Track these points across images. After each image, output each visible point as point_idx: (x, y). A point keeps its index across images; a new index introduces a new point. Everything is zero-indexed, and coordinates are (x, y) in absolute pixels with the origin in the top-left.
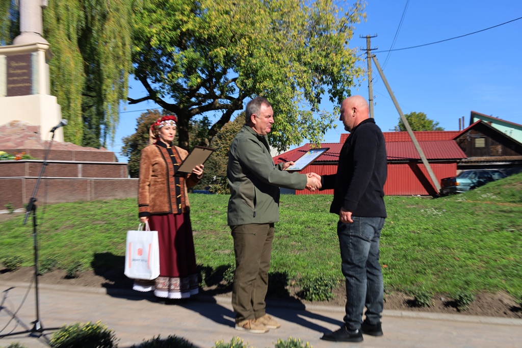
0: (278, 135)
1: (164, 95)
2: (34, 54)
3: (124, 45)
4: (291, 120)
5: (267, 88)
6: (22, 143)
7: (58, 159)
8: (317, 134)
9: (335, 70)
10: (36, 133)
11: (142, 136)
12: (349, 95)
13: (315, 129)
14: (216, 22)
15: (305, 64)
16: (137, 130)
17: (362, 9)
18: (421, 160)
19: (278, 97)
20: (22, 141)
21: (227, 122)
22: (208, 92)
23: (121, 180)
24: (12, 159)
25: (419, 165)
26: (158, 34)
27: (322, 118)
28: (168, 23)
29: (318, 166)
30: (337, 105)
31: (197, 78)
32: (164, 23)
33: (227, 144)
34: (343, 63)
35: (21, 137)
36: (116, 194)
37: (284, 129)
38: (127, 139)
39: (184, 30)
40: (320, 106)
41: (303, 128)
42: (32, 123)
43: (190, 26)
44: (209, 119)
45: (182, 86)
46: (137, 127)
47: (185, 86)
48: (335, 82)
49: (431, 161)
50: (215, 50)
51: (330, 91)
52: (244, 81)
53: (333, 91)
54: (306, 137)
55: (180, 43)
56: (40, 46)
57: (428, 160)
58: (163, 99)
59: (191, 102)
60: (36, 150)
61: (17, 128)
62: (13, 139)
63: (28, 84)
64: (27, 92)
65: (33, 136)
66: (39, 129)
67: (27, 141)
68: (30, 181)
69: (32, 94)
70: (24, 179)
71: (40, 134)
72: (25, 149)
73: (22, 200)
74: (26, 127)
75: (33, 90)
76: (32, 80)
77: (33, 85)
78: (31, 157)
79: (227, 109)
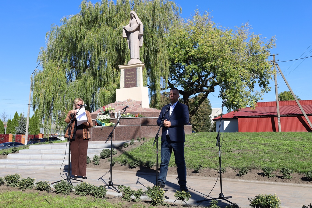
0: (236, 103)
2: (138, 68)
3: (165, 63)
4: (241, 96)
5: (232, 81)
6: (136, 109)
7: (153, 116)
9: (263, 71)
10: (140, 104)
12: (268, 83)
13: (253, 101)
14: (206, 51)
15: (247, 69)
17: (274, 42)
18: (303, 114)
21: (206, 98)
24: (133, 117)
25: (302, 117)
26: (178, 57)
27: (256, 95)
28: (182, 52)
29: (250, 118)
30: (262, 88)
31: (196, 78)
32: (180, 52)
34: (266, 68)
35: (135, 106)
37: (238, 101)
39: (190, 55)
40: (254, 89)
42: (138, 100)
43: (193, 53)
44: (198, 96)
48: (261, 77)
49: (308, 115)
50: (206, 64)
51: (259, 82)
53: (261, 82)
54: (248, 104)
55: (187, 62)
56: (140, 64)
57: (306, 114)
60: (144, 112)
61: (131, 102)
62: (131, 107)
63: (135, 82)
64: (135, 86)
65: (140, 106)
66: (141, 102)
67: (138, 108)
68: (143, 127)
69: (137, 87)
70: (141, 126)
71: (142, 105)
72: (139, 112)
73: (140, 136)
74: (135, 102)
75: (137, 84)
76: (137, 80)
77: (138, 82)
78: (142, 116)
79: (206, 92)
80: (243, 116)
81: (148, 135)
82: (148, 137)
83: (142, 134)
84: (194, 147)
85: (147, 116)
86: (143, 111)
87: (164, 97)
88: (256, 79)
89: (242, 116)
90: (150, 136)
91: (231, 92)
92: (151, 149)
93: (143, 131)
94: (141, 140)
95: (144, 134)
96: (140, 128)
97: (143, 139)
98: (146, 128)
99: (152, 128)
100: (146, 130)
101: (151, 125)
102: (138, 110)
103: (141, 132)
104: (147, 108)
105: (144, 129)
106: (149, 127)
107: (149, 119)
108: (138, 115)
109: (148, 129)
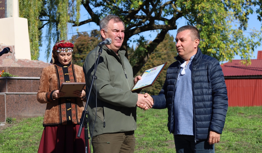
0: (213, 52)
4: (225, 38)
5: (205, 9)
8: (247, 51)
19: (214, 17)
21: (162, 41)
27: (252, 37)
33: (150, 61)
37: (219, 47)
41: (234, 46)
44: (145, 38)
47: (124, 9)
52: (183, 3)
54: (237, 54)
59: (132, 23)
60: (14, 68)
63: (2, 8)
64: (1, 16)
65: (9, 56)
66: (13, 49)
67: (4, 60)
68: (10, 96)
69: (6, 17)
70: (5, 95)
71: (14, 53)
72: (4, 67)
73: (4, 114)
74: (1, 47)
75: (7, 13)
76: (6, 4)
77: (7, 9)
78: (10, 74)
79: (162, 30)
80: (233, 76)
81: (23, 114)
82: (20, 118)
83: (8, 111)
85: (21, 75)
86: (12, 66)
87: (94, 41)
88: (252, 6)
89: (230, 76)
90: (25, 115)
91: (203, 30)
92: (15, 141)
93: (10, 105)
94: (6, 123)
95: (12, 112)
96: (5, 98)
97: (9, 120)
98: (17, 100)
99: (28, 98)
100: (16, 103)
101: (27, 92)
102: (3, 63)
103: (5, 108)
104: (26, 59)
105: (12, 101)
106: (22, 98)
107: (25, 80)
108: (3, 72)
109: (20, 101)
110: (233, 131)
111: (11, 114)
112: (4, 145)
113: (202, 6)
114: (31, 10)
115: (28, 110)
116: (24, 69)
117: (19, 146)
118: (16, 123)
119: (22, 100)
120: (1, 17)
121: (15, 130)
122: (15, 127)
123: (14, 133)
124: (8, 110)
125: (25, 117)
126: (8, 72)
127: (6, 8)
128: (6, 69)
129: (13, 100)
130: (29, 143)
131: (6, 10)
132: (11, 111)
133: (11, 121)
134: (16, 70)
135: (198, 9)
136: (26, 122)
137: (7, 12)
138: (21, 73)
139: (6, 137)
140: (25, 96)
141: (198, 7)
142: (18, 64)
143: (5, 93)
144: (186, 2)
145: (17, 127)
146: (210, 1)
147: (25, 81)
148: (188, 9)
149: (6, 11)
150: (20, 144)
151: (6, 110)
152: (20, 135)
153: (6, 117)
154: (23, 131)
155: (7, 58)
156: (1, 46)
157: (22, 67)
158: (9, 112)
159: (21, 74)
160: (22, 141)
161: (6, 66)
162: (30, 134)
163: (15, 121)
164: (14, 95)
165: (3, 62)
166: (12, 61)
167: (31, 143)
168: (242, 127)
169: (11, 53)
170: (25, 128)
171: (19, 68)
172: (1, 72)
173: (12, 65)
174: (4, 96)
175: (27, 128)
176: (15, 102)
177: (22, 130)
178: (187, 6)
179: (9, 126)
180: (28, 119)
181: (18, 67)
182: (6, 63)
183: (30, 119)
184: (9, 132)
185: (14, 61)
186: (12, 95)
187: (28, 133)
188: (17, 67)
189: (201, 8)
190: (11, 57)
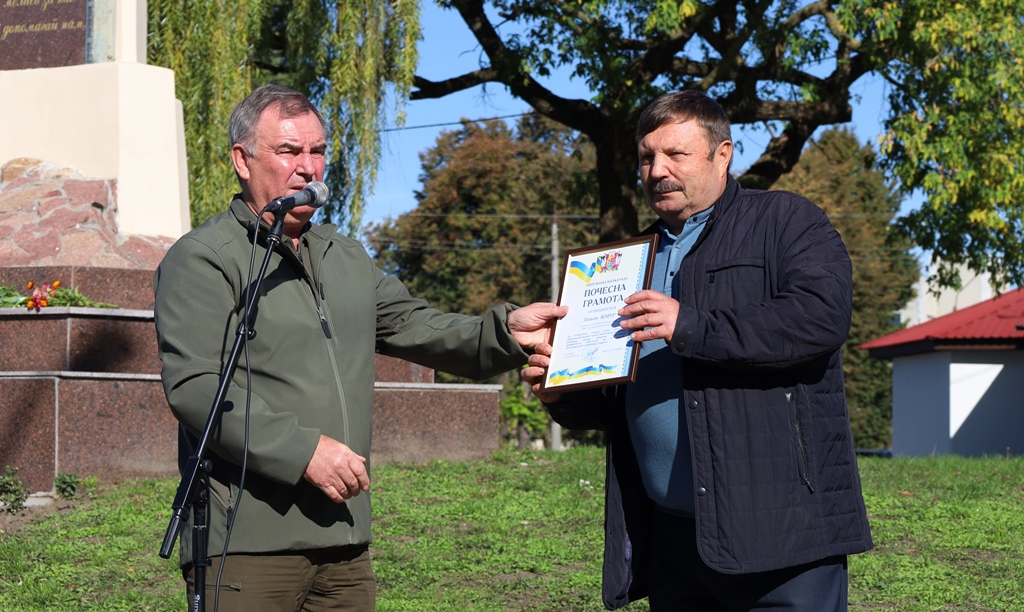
1: (548, 66)
5: (956, 41)
6: (50, 245)
10: (96, 205)
11: (440, 222)
16: (419, 196)
19: (998, 74)
20: (53, 238)
22: (714, 54)
23: (413, 394)
24: (14, 304)
35: (47, 223)
36: (396, 443)
38: (384, 231)
42: (85, 171)
45: (619, 30)
46: (420, 187)
47: (627, 32)
52: (867, 12)
58: (542, 81)
60: (103, 272)
61: (29, 187)
62: (18, 228)
63: (75, 25)
64: (71, 55)
65: (90, 220)
66: (110, 192)
67: (67, 237)
68: (78, 387)
69: (90, 62)
70: (57, 380)
71: (115, 210)
72: (60, 268)
73: (50, 460)
74: (62, 185)
75: (93, 45)
76: (90, 8)
77: (95, 26)
78: (84, 298)
79: (788, 122)
81: (128, 463)
82: (115, 476)
83: (64, 449)
84: (393, 559)
85: (131, 303)
86: (95, 264)
90: (137, 466)
92: (68, 568)
93: (76, 423)
94: (57, 497)
95: (84, 450)
96: (54, 395)
97: (64, 486)
98: (104, 403)
99: (151, 397)
100: (99, 414)
101: (151, 373)
102: (62, 250)
103: (54, 433)
104: (161, 237)
105: (85, 408)
106: (127, 395)
107: (143, 324)
108: (54, 288)
109: (118, 409)
110: (953, 560)
111: (78, 458)
112: (21, 583)
113: (946, 26)
114: (218, 34)
115: (150, 447)
116: (145, 279)
117: (81, 590)
118: (96, 495)
119: (125, 404)
120: (70, 61)
121: (79, 526)
122: (82, 512)
123: (70, 536)
124: (66, 443)
125: (135, 474)
126: (76, 290)
127: (90, 22)
128: (69, 276)
129: (87, 402)
130: (122, 580)
131: (90, 30)
132: (77, 448)
133: (73, 489)
134: (108, 280)
135: (930, 39)
136: (131, 496)
137: (94, 42)
138: (131, 293)
139: (37, 553)
140: (140, 389)
141: (927, 31)
142: (121, 255)
143: (57, 373)
144: (878, 9)
145: (89, 513)
146: (982, 9)
147: (146, 329)
148: (886, 41)
149: (90, 36)
150: (87, 583)
151: (60, 443)
152: (92, 547)
153: (56, 472)
154: (108, 529)
155: (78, 231)
156: (64, 178)
157: (136, 267)
158: (70, 453)
159: (130, 298)
160: (95, 570)
161: (72, 264)
162: (133, 543)
163: (93, 489)
164: (92, 381)
165: (63, 245)
166: (98, 242)
167: (129, 579)
168: (994, 545)
169: (99, 211)
170: (118, 520)
171: (121, 273)
172: (48, 290)
173: (97, 258)
174: (54, 384)
175: (129, 520)
176: (96, 410)
177: (106, 527)
178: (883, 28)
179: (60, 509)
180: (144, 484)
181: (121, 267)
182: (74, 252)
183: (153, 485)
184: (53, 532)
185: (105, 245)
186: (85, 381)
187: (127, 539)
188: (113, 270)
189: (938, 38)
190: (97, 226)
